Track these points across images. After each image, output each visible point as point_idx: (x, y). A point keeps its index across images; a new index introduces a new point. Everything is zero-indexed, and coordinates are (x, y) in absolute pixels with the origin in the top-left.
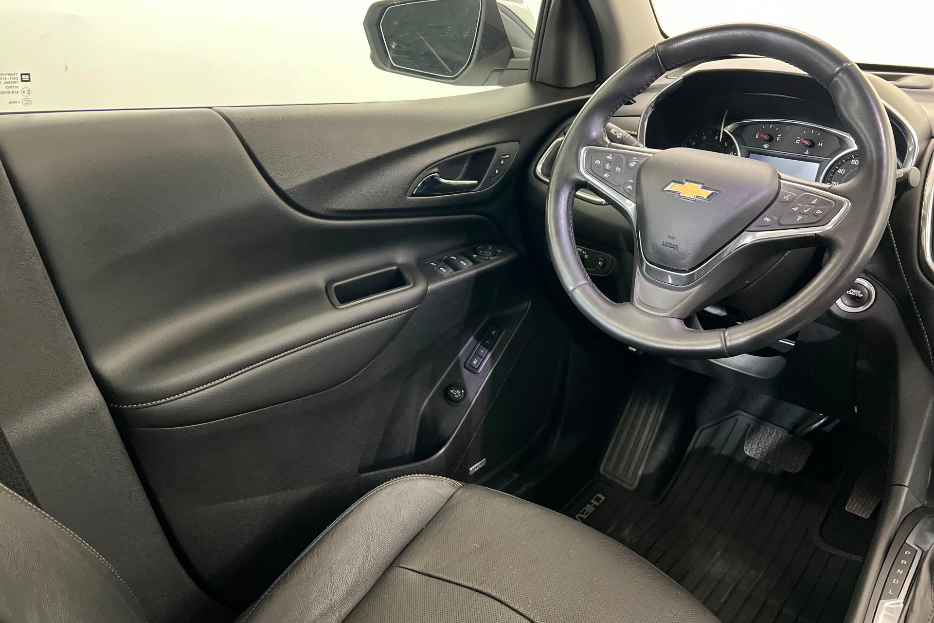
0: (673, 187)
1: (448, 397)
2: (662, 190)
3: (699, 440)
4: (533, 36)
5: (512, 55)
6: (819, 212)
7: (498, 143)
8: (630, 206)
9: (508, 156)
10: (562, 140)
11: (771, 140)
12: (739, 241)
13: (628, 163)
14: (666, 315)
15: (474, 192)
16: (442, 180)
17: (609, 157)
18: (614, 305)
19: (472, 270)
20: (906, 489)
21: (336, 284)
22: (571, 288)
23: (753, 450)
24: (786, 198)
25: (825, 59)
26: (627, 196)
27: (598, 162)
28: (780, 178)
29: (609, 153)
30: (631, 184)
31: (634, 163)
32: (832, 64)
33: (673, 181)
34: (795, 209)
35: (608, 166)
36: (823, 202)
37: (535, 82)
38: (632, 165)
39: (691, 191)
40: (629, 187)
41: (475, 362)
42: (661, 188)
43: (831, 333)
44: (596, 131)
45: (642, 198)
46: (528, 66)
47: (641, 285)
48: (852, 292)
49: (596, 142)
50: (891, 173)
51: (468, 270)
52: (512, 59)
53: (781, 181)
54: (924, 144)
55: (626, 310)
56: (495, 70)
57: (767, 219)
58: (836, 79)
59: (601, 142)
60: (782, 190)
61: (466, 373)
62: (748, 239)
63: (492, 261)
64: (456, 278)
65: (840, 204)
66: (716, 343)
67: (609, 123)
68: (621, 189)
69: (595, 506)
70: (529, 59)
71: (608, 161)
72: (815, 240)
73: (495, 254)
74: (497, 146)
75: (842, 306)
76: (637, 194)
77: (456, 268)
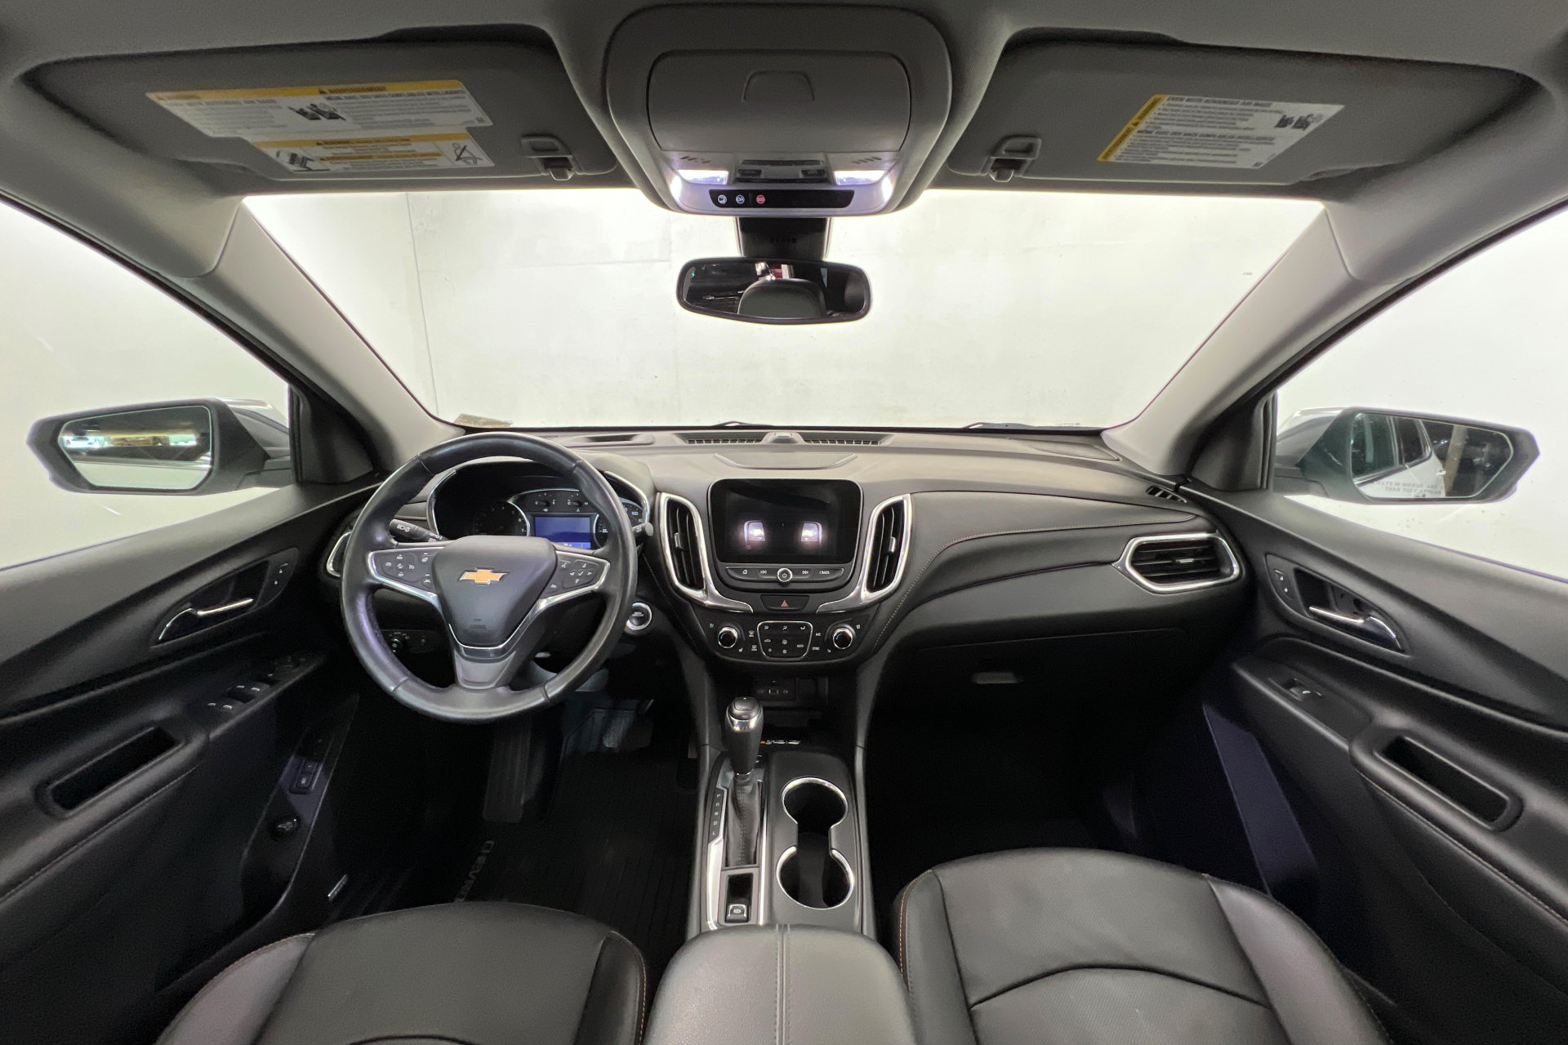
0: (467, 576)
1: (276, 835)
2: (458, 580)
3: (568, 745)
4: (288, 431)
5: (266, 456)
6: (589, 573)
7: (270, 555)
8: (431, 597)
9: (286, 564)
10: (349, 536)
11: (548, 505)
12: (535, 610)
13: (420, 560)
14: (492, 686)
15: (251, 611)
16: (201, 613)
17: (400, 558)
18: (441, 691)
19: (271, 692)
20: (708, 748)
21: (51, 787)
22: (392, 688)
23: (610, 742)
24: (564, 566)
25: (564, 459)
26: (426, 588)
27: (389, 564)
28: (555, 549)
29: (399, 553)
30: (428, 578)
31: (427, 558)
32: (569, 462)
33: (468, 571)
34: (572, 574)
35: (400, 566)
36: (590, 566)
37: (304, 483)
38: (425, 560)
39: (485, 577)
40: (427, 581)
41: (303, 782)
42: (456, 579)
43: (630, 648)
44: (380, 536)
45: (440, 587)
46: (291, 465)
47: (463, 667)
48: (636, 614)
49: (384, 546)
50: (629, 532)
51: (263, 694)
52: (268, 461)
53: (558, 552)
54: (652, 499)
55: (454, 693)
56: (250, 474)
57: (554, 586)
58: (575, 472)
59: (388, 545)
60: (559, 559)
61: (294, 799)
62: (543, 604)
63: (293, 675)
64: (248, 711)
65: (603, 565)
66: (539, 698)
67: (394, 520)
68: (419, 584)
69: (487, 855)
70: (289, 458)
71: (400, 561)
72: (592, 595)
73: (297, 665)
74: (269, 558)
75: (631, 626)
76: (436, 585)
77: (245, 698)
